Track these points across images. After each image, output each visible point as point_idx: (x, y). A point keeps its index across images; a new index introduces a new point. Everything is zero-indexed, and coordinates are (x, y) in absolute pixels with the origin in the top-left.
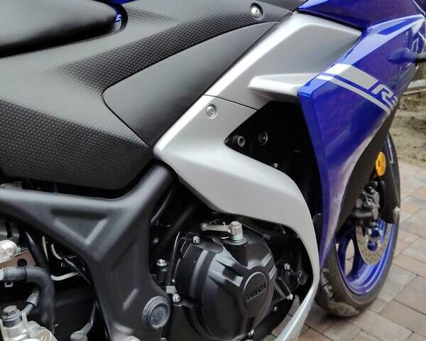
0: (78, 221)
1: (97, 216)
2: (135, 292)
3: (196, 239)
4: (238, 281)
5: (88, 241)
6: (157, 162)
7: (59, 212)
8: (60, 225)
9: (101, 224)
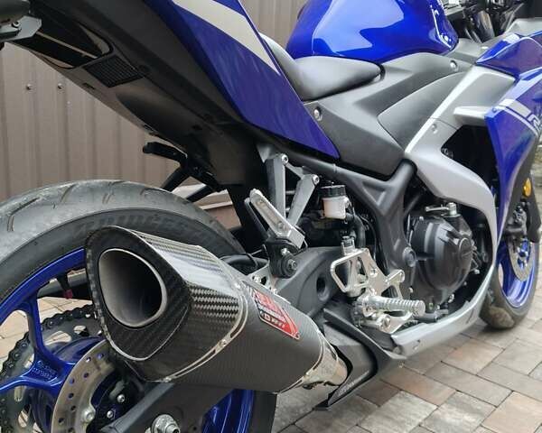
0: (374, 191)
1: (381, 189)
2: (398, 241)
3: (421, 218)
4: (456, 241)
5: (378, 203)
7: (367, 185)
8: (366, 191)
9: (383, 194)
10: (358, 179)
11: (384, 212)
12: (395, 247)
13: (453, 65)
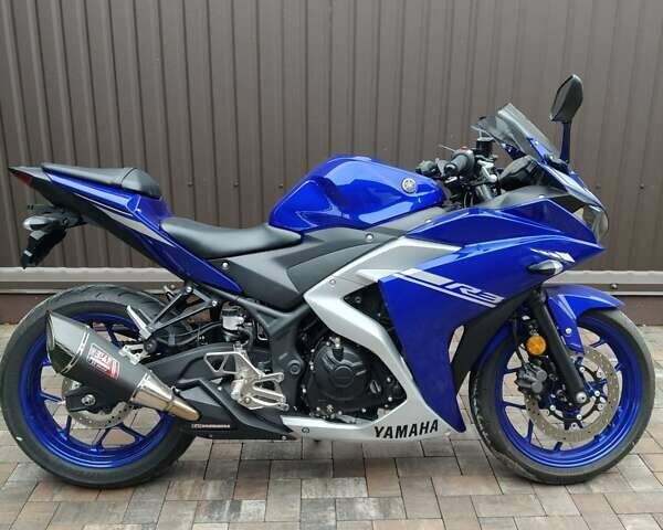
0: (266, 317)
2: (286, 354)
5: (269, 326)
6: (303, 302)
7: (259, 311)
8: (259, 316)
9: (275, 321)
10: (254, 308)
11: (271, 332)
12: (281, 358)
13: (370, 237)
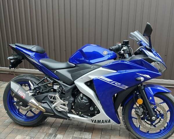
10: (61, 83)
11: (65, 91)
12: (68, 98)
13: (92, 67)
